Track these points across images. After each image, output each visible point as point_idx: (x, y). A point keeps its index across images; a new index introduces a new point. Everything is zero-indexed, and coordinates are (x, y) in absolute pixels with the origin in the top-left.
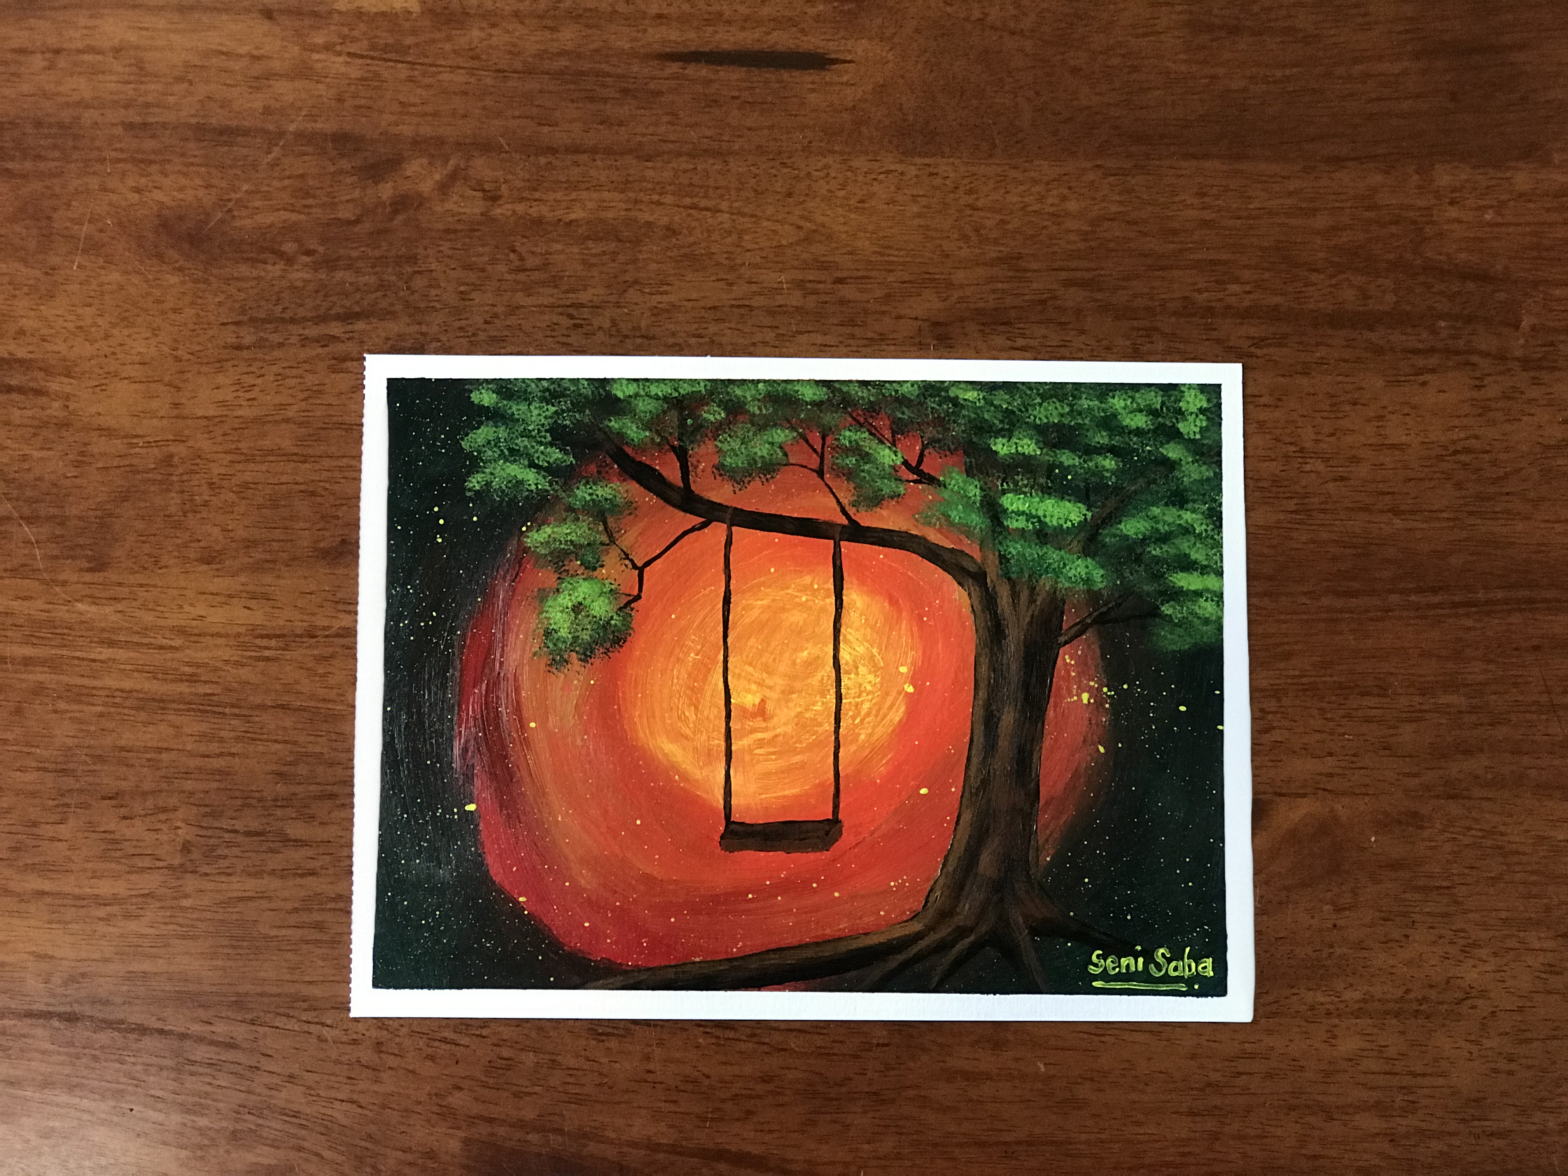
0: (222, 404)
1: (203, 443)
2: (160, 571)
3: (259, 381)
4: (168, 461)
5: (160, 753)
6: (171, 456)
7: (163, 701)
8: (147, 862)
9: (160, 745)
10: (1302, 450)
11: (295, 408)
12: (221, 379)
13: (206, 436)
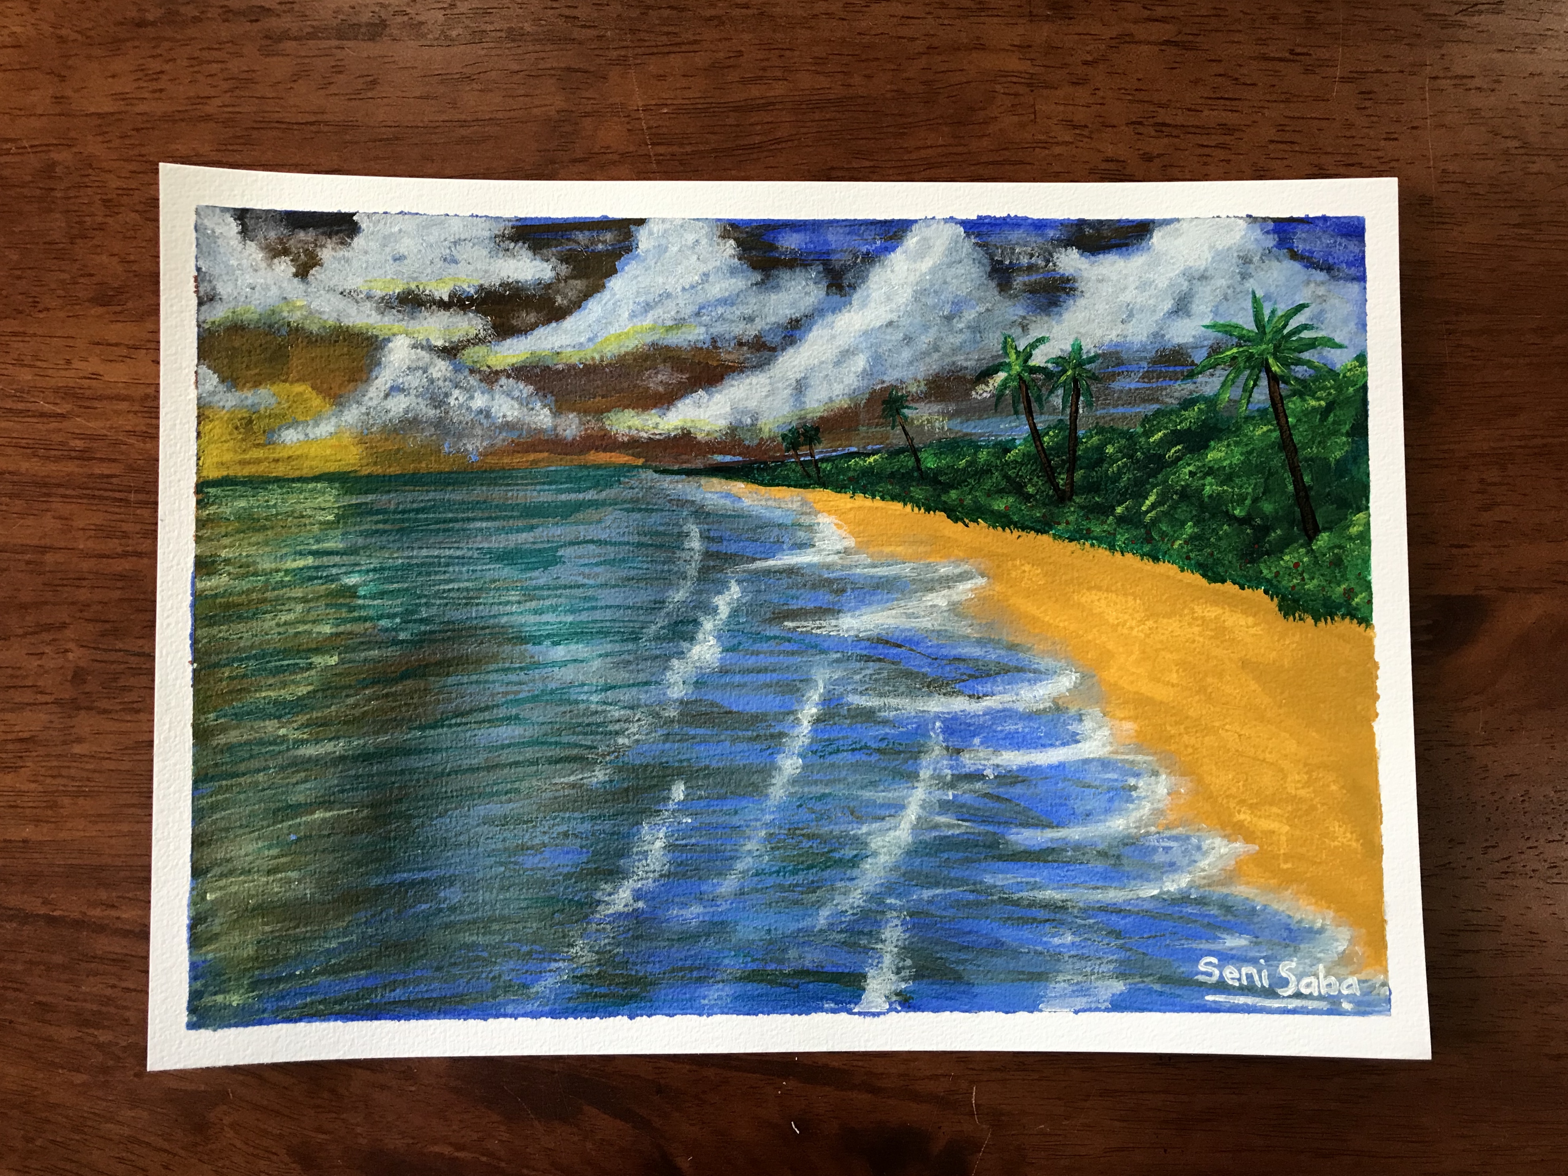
0: (121, 97)
1: (94, 147)
2: (41, 316)
3: (167, 67)
4: (48, 171)
5: (43, 553)
6: (53, 165)
7: (45, 485)
8: (28, 697)
9: (43, 542)
10: (1525, 145)
11: (218, 102)
12: (118, 65)
13: (100, 139)
